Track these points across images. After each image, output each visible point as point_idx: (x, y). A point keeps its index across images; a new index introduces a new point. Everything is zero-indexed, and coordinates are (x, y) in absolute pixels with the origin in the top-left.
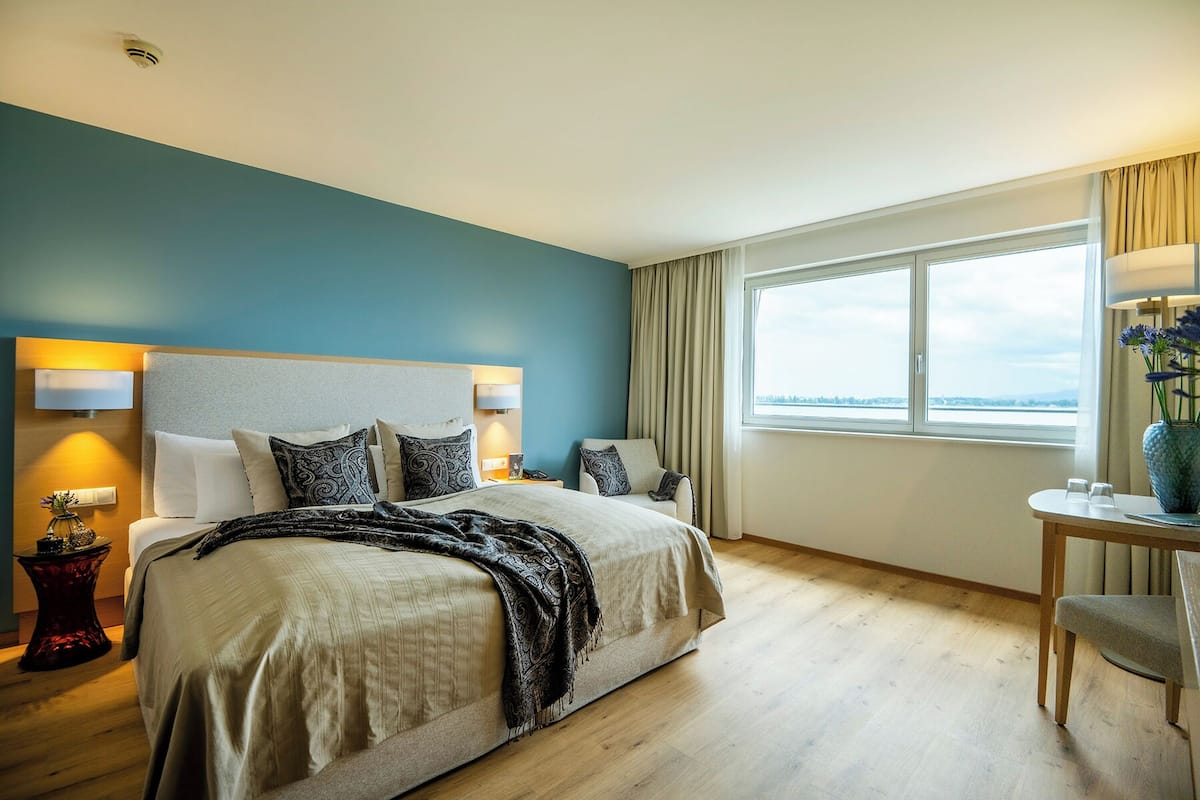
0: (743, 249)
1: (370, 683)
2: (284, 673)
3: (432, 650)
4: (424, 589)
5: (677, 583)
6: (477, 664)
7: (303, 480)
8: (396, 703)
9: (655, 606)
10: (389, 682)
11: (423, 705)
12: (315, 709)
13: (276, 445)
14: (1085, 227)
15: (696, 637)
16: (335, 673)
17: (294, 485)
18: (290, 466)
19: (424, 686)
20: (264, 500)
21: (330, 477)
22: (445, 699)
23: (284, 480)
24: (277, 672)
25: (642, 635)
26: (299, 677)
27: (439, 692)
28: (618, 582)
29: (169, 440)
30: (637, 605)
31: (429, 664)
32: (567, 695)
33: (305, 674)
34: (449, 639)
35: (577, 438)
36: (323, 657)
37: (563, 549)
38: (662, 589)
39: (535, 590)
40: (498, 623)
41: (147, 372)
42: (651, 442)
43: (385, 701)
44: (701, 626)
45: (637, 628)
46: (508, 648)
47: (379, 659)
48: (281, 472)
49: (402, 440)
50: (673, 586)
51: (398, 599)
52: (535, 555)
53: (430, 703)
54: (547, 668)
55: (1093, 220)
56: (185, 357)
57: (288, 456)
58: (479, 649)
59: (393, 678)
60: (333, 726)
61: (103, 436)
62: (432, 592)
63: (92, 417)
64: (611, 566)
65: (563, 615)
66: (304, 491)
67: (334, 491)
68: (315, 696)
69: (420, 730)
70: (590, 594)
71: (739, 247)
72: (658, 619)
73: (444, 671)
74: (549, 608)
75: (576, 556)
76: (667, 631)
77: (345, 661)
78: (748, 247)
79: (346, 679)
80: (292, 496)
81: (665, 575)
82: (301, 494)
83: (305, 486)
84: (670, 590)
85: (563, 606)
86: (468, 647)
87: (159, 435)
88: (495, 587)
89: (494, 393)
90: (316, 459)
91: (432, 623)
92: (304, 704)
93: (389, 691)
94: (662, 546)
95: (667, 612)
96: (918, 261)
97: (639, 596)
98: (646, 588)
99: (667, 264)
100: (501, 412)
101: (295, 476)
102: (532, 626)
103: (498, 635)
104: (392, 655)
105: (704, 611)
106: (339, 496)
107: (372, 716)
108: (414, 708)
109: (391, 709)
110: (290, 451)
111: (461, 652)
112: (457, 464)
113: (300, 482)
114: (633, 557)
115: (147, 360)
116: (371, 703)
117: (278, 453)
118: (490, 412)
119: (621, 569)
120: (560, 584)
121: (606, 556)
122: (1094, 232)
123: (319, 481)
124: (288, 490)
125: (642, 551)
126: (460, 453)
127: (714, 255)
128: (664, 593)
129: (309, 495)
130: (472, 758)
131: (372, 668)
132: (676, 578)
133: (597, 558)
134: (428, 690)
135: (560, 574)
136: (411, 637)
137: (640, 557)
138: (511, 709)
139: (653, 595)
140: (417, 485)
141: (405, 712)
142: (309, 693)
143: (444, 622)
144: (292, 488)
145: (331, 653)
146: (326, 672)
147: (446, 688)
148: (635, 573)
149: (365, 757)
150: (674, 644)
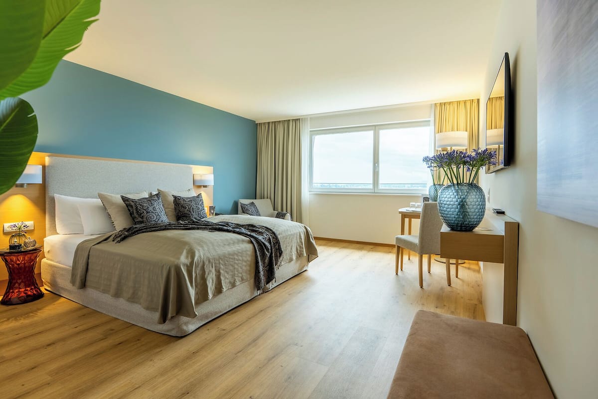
0: (309, 119)
1: (221, 271)
2: (200, 266)
3: (237, 262)
4: (232, 242)
5: (302, 244)
6: (248, 268)
7: (141, 214)
8: (228, 279)
9: (296, 252)
10: (226, 271)
11: (235, 280)
12: (208, 278)
13: (124, 199)
14: (429, 121)
15: (307, 266)
16: (212, 267)
17: (137, 216)
18: (134, 208)
19: (235, 274)
20: (121, 223)
21: (153, 212)
22: (240, 279)
23: (131, 214)
24: (198, 266)
25: (293, 262)
26: (204, 268)
27: (239, 276)
28: (285, 243)
29: (62, 199)
30: (291, 252)
31: (236, 266)
32: (274, 280)
33: (205, 267)
34: (241, 258)
35: (236, 199)
36: (209, 261)
37: (268, 231)
38: (298, 246)
39: (264, 244)
40: (254, 254)
41: (48, 166)
42: (269, 200)
43: (226, 278)
44: (309, 261)
45: (291, 260)
46: (257, 263)
47: (223, 263)
48: (129, 210)
49: (175, 197)
50: (301, 246)
51: (225, 245)
52: (261, 233)
53: (237, 280)
54: (267, 271)
55: (432, 119)
56: (66, 159)
57: (132, 204)
58: (249, 263)
59: (227, 270)
60: (212, 285)
61: (26, 197)
62: (234, 243)
63: (25, 187)
64: (284, 237)
65: (272, 253)
66: (142, 218)
67: (155, 218)
68: (208, 274)
69: (233, 289)
70: (279, 246)
71: (307, 118)
72: (297, 257)
73: (240, 269)
74: (268, 250)
75: (274, 233)
76: (299, 262)
77: (215, 263)
78: (310, 118)
79: (215, 270)
80: (136, 221)
81: (299, 242)
82: (140, 219)
83: (143, 216)
84: (300, 247)
85: (271, 249)
86: (245, 262)
87: (56, 196)
88: (252, 242)
89: (203, 178)
90: (145, 205)
91: (236, 252)
92: (206, 276)
93: (226, 275)
94: (298, 231)
95: (300, 255)
96: (376, 128)
97: (291, 249)
98: (293, 245)
99: (275, 122)
100: (205, 186)
101: (137, 212)
102: (263, 255)
103: (254, 258)
104: (226, 262)
105: (310, 255)
106: (157, 220)
107: (222, 282)
108: (232, 281)
109: (227, 280)
110: (132, 201)
111: (244, 264)
112: (201, 207)
113: (140, 215)
114: (289, 235)
115: (47, 160)
116: (222, 278)
117: (127, 202)
118: (199, 187)
119: (286, 238)
120: (270, 243)
121: (282, 234)
122: (432, 123)
123: (149, 214)
124: (133, 218)
125: (292, 233)
126: (201, 203)
127: (297, 120)
128: (298, 248)
129: (145, 219)
130: (247, 300)
131: (222, 266)
132: (302, 243)
133: (279, 234)
134: (236, 275)
135: (270, 239)
136: (231, 257)
137: (292, 235)
138: (257, 284)
139: (295, 249)
140: (185, 216)
141: (230, 282)
142: (207, 273)
143: (240, 253)
144: (136, 217)
145: (211, 260)
146: (211, 267)
147: (240, 275)
148: (290, 241)
149: (221, 296)
150: (301, 267)
